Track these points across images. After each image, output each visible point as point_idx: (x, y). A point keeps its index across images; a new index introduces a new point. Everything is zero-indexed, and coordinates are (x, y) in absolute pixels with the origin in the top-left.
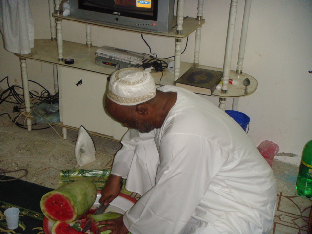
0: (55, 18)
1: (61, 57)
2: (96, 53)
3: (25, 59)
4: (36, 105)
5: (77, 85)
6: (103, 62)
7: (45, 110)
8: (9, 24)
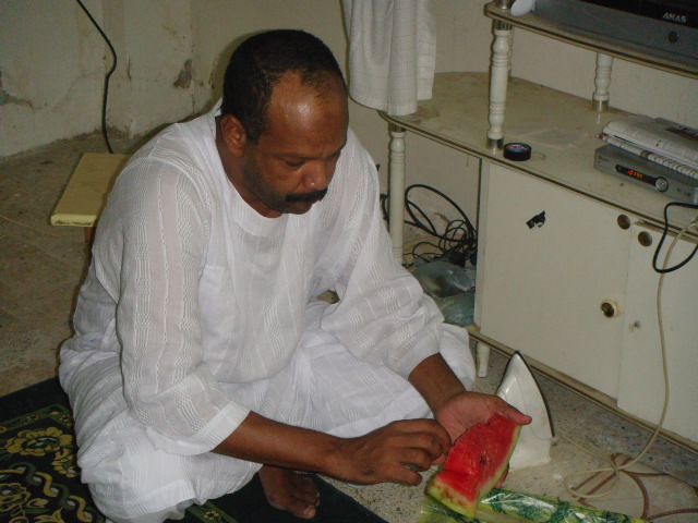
0: (494, 20)
1: (496, 134)
2: (603, 135)
3: (403, 130)
4: (422, 262)
5: (530, 224)
6: (617, 167)
7: (440, 280)
8: (367, 27)
